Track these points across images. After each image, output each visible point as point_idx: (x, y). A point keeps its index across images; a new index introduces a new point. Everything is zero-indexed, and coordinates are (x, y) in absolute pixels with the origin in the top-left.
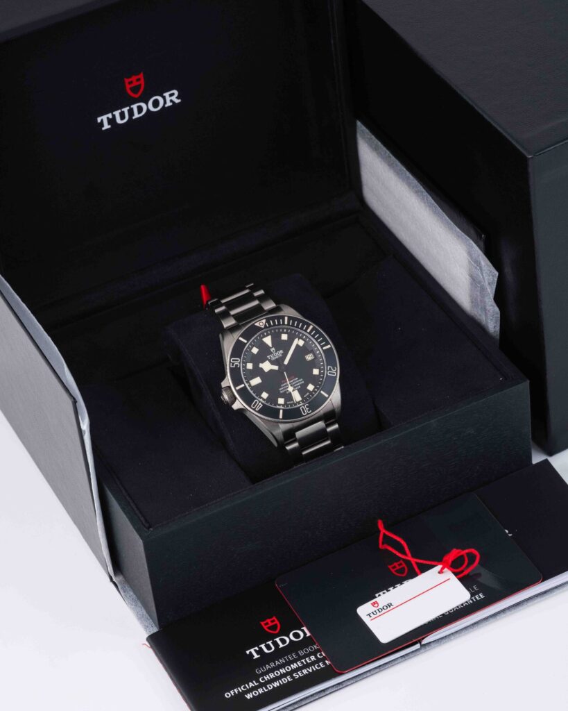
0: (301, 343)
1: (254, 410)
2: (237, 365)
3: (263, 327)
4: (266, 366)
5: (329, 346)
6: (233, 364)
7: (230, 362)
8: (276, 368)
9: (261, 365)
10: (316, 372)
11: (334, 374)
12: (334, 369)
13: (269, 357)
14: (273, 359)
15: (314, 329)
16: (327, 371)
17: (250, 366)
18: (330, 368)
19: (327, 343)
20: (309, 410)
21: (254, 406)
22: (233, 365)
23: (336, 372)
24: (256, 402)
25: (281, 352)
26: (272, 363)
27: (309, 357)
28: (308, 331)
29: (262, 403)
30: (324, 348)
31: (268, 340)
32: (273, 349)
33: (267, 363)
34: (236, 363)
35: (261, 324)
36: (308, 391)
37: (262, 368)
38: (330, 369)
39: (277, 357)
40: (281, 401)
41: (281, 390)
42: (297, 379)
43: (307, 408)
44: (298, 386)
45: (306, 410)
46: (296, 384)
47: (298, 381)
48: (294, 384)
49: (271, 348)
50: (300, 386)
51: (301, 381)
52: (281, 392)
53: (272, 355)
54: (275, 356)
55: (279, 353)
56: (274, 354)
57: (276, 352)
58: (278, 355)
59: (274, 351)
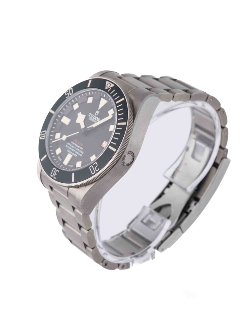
4: (81, 118)
5: (114, 150)
8: (83, 126)
9: (80, 114)
10: (93, 158)
11: (93, 172)
12: (97, 169)
14: (90, 119)
15: (124, 127)
17: (76, 106)
19: (117, 148)
20: (55, 176)
21: (42, 134)
23: (96, 172)
28: (119, 124)
30: (110, 147)
32: (98, 112)
33: (84, 117)
34: (69, 94)
35: (108, 85)
36: (75, 165)
37: (77, 116)
38: (95, 166)
39: (93, 121)
40: (59, 151)
41: (68, 145)
42: (82, 149)
43: (56, 173)
44: (77, 154)
45: (55, 174)
46: (77, 151)
47: (80, 151)
48: (76, 151)
49: (98, 110)
50: (77, 156)
51: (81, 154)
52: (66, 146)
53: (93, 115)
54: (93, 118)
55: (97, 119)
56: (95, 116)
57: (96, 116)
58: (95, 119)
59: (97, 114)
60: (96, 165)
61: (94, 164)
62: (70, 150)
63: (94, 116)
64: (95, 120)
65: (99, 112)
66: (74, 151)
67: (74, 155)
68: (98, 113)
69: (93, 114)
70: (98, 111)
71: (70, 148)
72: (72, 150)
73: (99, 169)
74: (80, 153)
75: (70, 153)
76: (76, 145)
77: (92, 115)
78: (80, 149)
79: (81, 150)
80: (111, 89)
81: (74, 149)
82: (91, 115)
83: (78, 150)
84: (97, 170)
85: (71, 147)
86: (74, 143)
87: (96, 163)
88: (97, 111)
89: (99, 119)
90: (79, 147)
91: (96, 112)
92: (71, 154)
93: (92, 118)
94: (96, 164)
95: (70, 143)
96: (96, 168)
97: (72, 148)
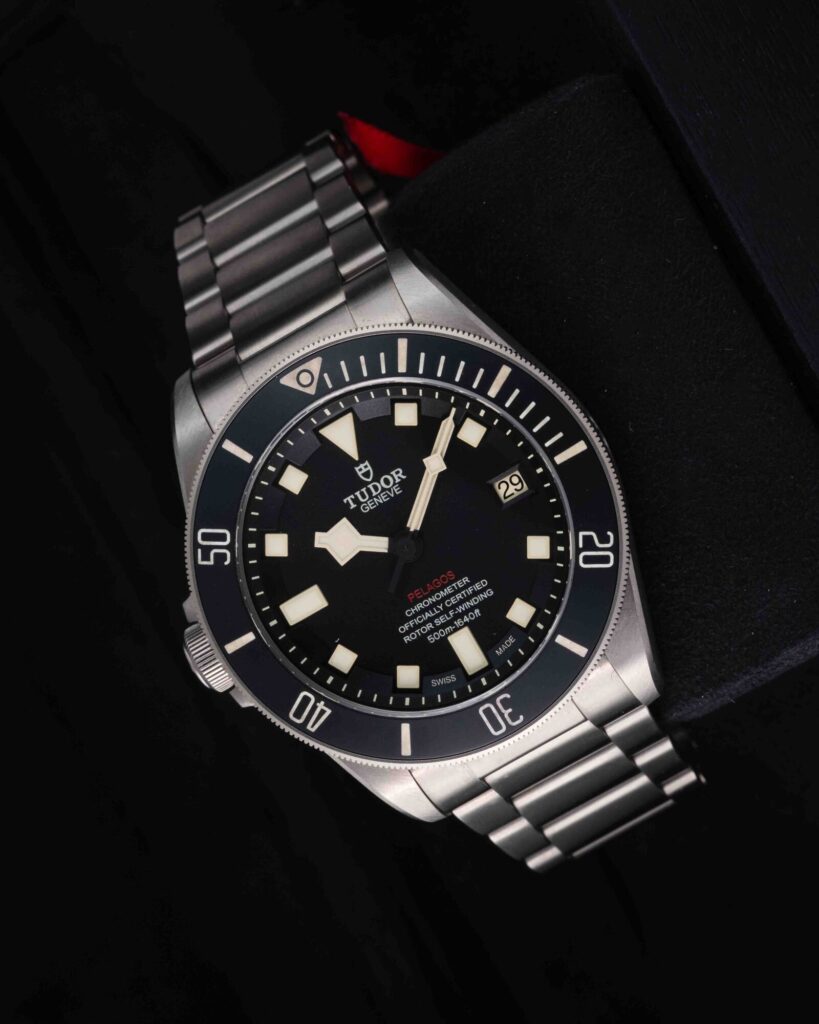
0: (473, 433)
1: (302, 728)
2: (220, 558)
3: (311, 391)
4: (342, 542)
5: (580, 447)
6: (206, 550)
7: (196, 545)
8: (379, 544)
9: (321, 540)
10: (538, 547)
11: (606, 559)
12: (606, 539)
13: (349, 499)
14: (368, 507)
15: (518, 378)
16: (578, 551)
17: (277, 545)
18: (588, 541)
19: (574, 434)
20: (514, 717)
21: (298, 714)
22: (206, 557)
23: (615, 549)
24: (306, 700)
25: (398, 475)
26: (365, 524)
27: (510, 487)
28: (493, 392)
29: (328, 704)
30: (560, 459)
31: (342, 434)
32: (364, 468)
33: (344, 527)
34: (220, 547)
35: (305, 378)
36: (513, 626)
37: (324, 552)
38: (589, 544)
39: (383, 499)
40: (408, 676)
41: (407, 633)
42: (466, 580)
43: (506, 708)
44: (472, 609)
45: (502, 715)
46: (461, 602)
47: (470, 590)
48: (454, 607)
49: (357, 464)
50: (477, 611)
51: (483, 591)
52: (407, 639)
53: (364, 490)
54: (374, 494)
55: (387, 482)
56: (370, 486)
57: (377, 479)
58: (383, 490)
59: (367, 474)
60: (591, 537)
61: (581, 545)
62: (431, 632)
63: (368, 491)
64: (389, 490)
65: (367, 463)
66: (451, 613)
67: (466, 619)
68: (369, 468)
69: (359, 489)
70: (362, 466)
71: (429, 626)
72: (439, 621)
73: (609, 533)
74: (475, 593)
75: (451, 633)
76: (434, 599)
77: (358, 493)
78: (459, 590)
79: (466, 587)
80: (326, 375)
81: (446, 611)
82: (356, 500)
83: (459, 596)
84: (608, 542)
85: (425, 623)
86: (419, 607)
87: (581, 534)
88: (357, 469)
89: (393, 473)
90: (448, 590)
91: (360, 474)
92: (456, 629)
93: (371, 497)
94: (584, 537)
95: (408, 619)
96: (601, 542)
97: (431, 620)
